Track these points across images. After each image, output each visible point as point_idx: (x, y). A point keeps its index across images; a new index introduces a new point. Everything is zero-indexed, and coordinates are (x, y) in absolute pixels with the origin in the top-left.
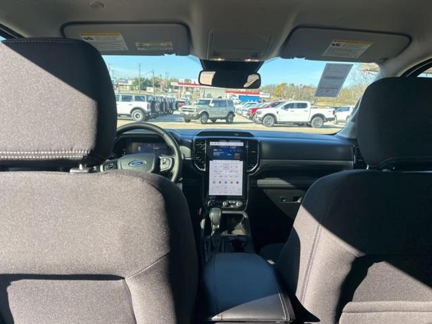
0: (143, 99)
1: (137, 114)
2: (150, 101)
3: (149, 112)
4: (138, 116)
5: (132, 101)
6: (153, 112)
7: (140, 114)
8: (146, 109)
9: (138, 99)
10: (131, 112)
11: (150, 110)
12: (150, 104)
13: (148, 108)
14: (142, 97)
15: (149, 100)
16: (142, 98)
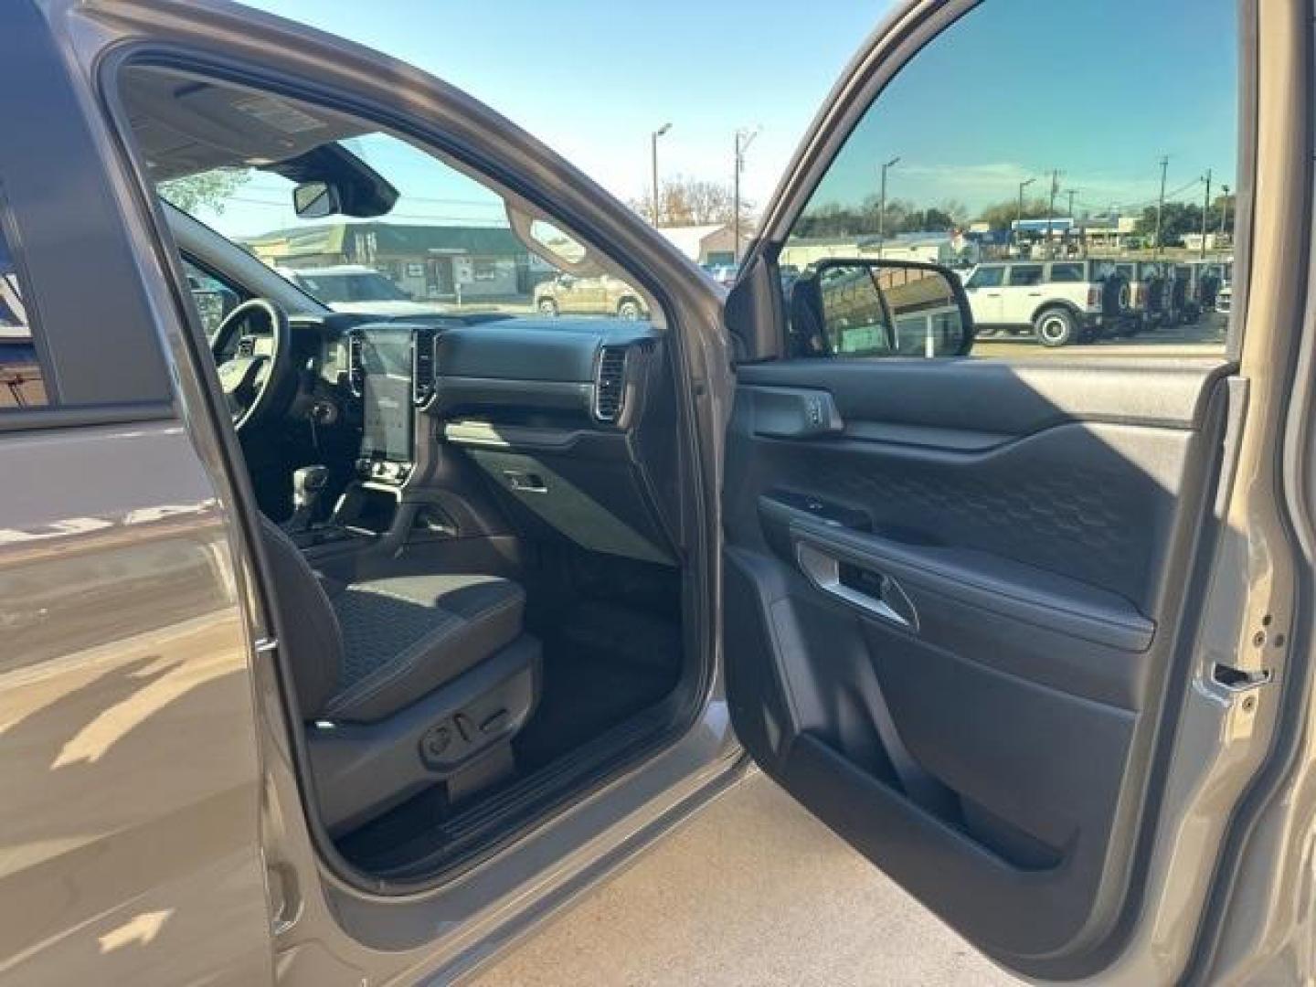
0: (1078, 275)
1: (1055, 323)
2: (1102, 279)
3: (1093, 316)
4: (1055, 329)
5: (1043, 282)
6: (1110, 316)
7: (1060, 321)
8: (1082, 304)
9: (1062, 274)
10: (1035, 316)
11: (1097, 308)
12: (1099, 287)
13: (1090, 303)
14: (1075, 265)
15: (1097, 276)
16: (1074, 271)
